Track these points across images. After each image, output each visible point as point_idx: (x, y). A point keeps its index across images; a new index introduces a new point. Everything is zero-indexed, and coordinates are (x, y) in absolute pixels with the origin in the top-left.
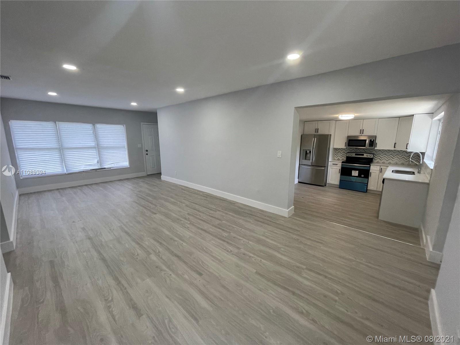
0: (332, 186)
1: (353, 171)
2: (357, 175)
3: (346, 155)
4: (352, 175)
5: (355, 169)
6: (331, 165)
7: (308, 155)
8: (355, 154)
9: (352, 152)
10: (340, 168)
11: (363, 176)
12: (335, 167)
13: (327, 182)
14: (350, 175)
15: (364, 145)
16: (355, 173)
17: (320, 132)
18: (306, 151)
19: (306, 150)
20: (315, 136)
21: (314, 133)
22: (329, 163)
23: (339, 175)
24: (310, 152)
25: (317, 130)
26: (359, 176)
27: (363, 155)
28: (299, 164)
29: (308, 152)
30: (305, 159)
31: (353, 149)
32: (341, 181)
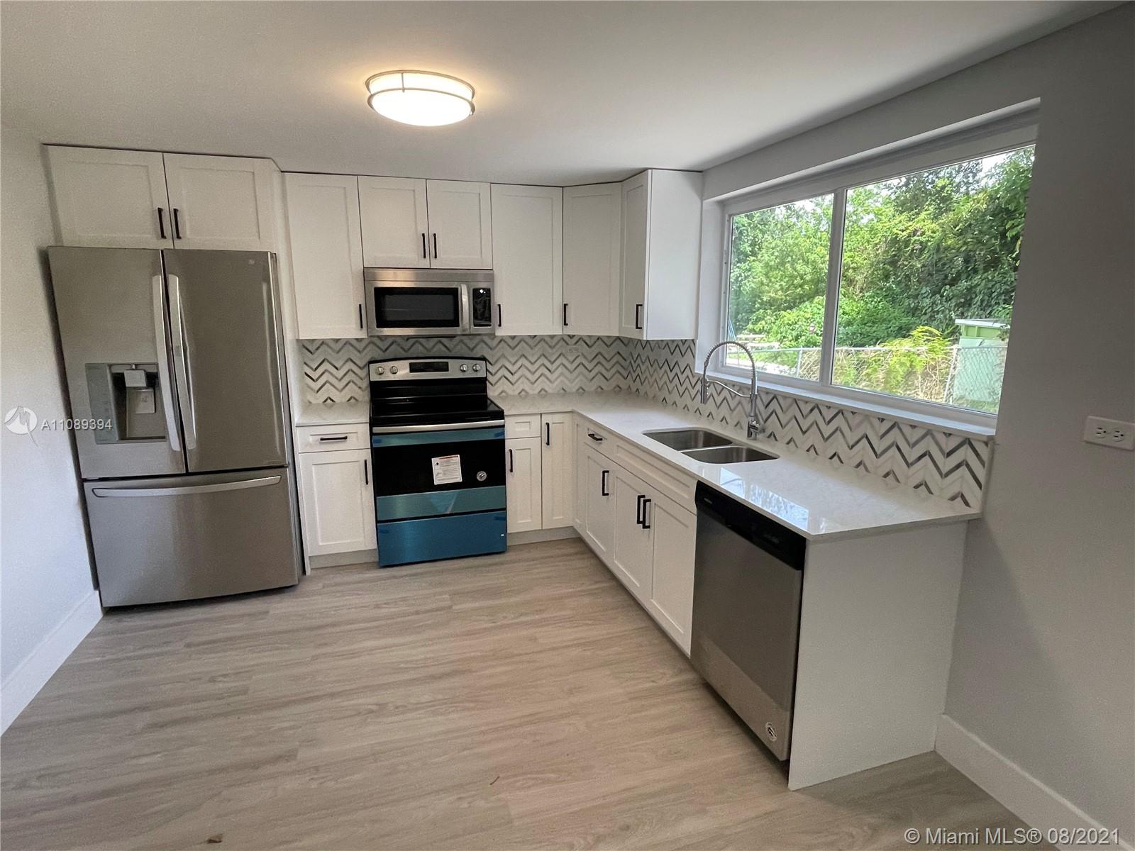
0: (339, 565)
1: (434, 461)
2: (458, 478)
3: (363, 373)
4: (437, 481)
5: (445, 450)
6: (310, 445)
7: (144, 406)
8: (411, 364)
9: (387, 355)
10: (367, 455)
11: (482, 476)
12: (335, 453)
13: (308, 552)
14: (425, 482)
15: (451, 317)
16: (447, 470)
17: (195, 237)
18: (119, 380)
19: (110, 366)
20: (164, 263)
21: (151, 241)
22: (297, 433)
23: (366, 494)
24: (153, 380)
25: (168, 221)
26: (469, 480)
27: (445, 368)
28: (81, 481)
29: (135, 380)
30: (124, 437)
31: (390, 340)
32: (384, 525)
